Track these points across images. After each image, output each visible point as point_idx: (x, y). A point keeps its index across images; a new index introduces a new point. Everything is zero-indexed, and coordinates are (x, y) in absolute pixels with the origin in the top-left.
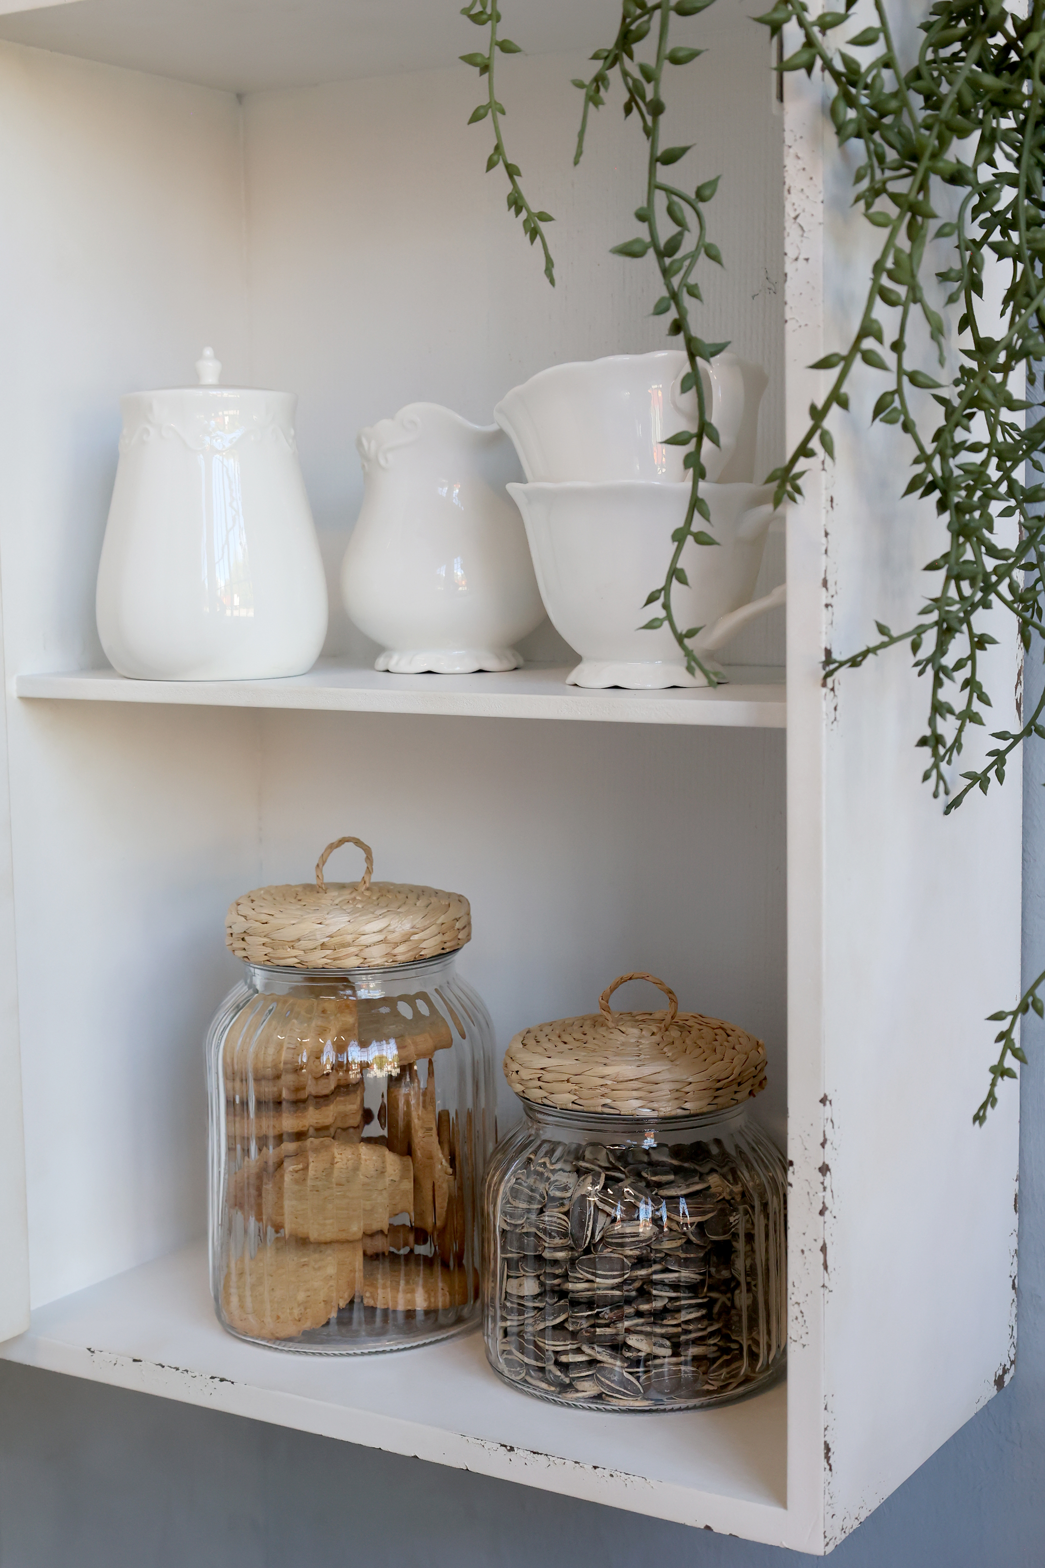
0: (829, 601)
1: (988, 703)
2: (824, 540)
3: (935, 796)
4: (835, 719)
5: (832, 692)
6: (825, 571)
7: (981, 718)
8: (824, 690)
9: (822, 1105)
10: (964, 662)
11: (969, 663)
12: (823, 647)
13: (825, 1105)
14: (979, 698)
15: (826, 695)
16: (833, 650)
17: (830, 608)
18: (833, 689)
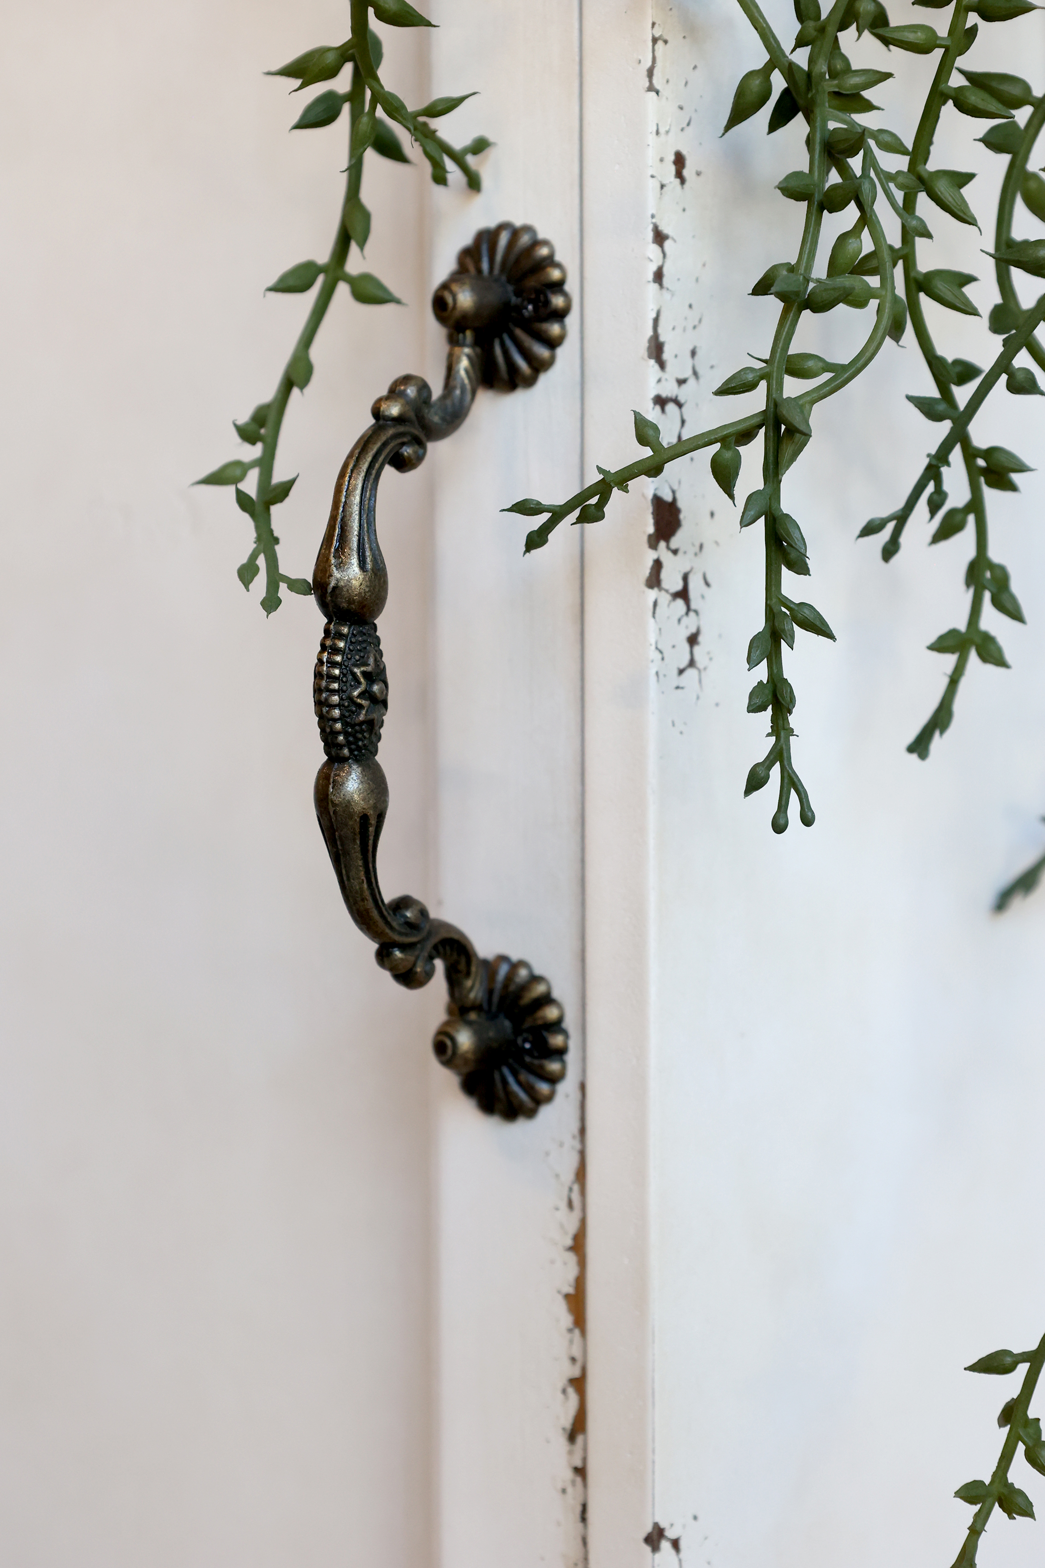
0: (669, 389)
1: (1014, 613)
2: (653, 250)
3: (779, 826)
4: (692, 663)
5: (680, 602)
6: (656, 321)
7: (999, 650)
8: (653, 594)
9: (648, 1549)
10: (959, 517)
11: (971, 519)
12: (650, 496)
13: (655, 1548)
14: (998, 604)
15: (655, 604)
16: (680, 504)
17: (671, 407)
18: (683, 594)
